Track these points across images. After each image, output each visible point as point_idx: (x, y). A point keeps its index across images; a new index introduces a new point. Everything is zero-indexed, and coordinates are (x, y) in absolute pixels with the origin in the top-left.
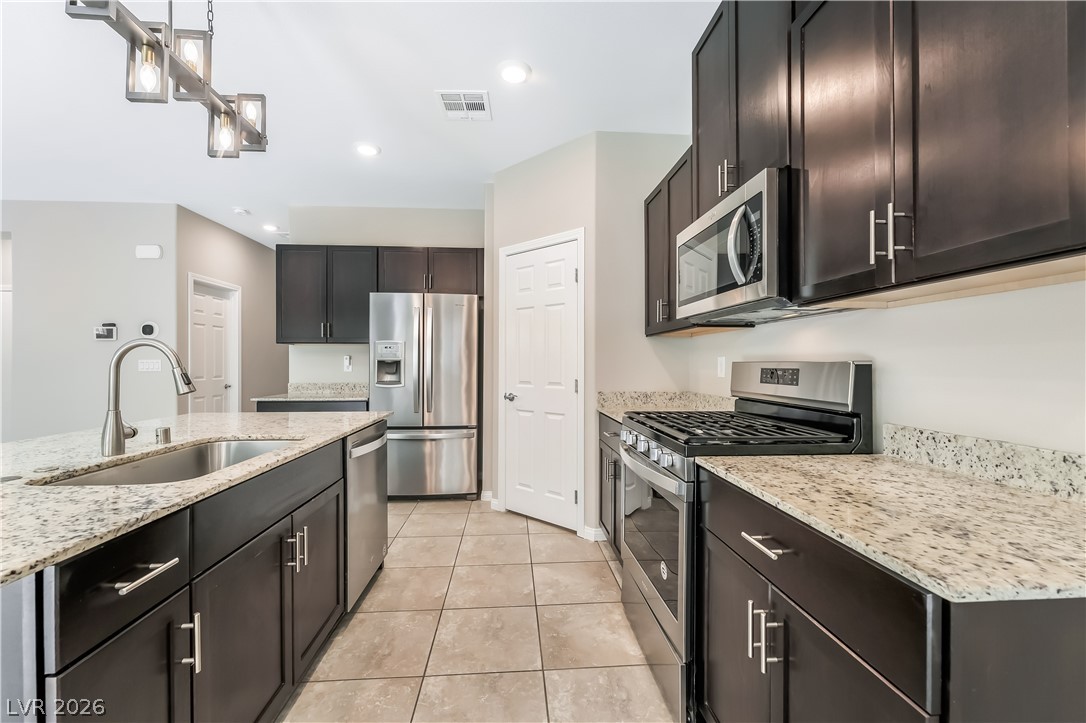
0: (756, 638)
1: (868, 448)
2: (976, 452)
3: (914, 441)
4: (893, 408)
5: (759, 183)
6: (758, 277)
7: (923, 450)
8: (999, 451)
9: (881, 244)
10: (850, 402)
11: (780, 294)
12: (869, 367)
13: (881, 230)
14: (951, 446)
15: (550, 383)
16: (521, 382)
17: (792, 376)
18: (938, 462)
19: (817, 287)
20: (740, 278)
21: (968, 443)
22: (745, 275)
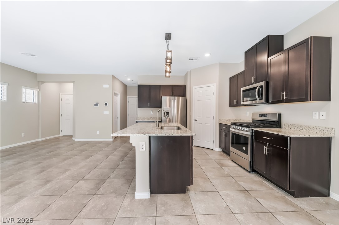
0: (266, 151)
1: (280, 127)
2: (297, 126)
3: (288, 126)
4: (284, 121)
5: (262, 83)
6: (261, 99)
7: (289, 127)
8: (300, 126)
9: (283, 97)
10: (277, 120)
11: (266, 102)
12: (280, 114)
13: (283, 95)
14: (293, 126)
15: (207, 117)
16: (199, 117)
17: (265, 115)
18: (291, 129)
19: (272, 101)
20: (258, 99)
21: (296, 125)
22: (259, 98)
